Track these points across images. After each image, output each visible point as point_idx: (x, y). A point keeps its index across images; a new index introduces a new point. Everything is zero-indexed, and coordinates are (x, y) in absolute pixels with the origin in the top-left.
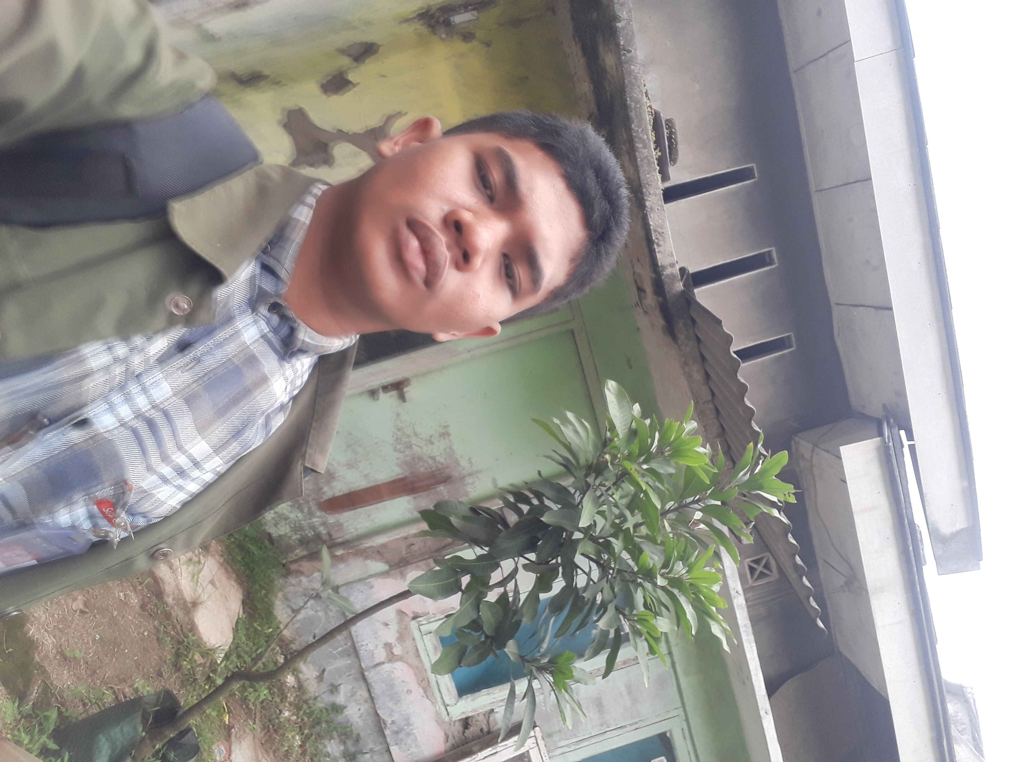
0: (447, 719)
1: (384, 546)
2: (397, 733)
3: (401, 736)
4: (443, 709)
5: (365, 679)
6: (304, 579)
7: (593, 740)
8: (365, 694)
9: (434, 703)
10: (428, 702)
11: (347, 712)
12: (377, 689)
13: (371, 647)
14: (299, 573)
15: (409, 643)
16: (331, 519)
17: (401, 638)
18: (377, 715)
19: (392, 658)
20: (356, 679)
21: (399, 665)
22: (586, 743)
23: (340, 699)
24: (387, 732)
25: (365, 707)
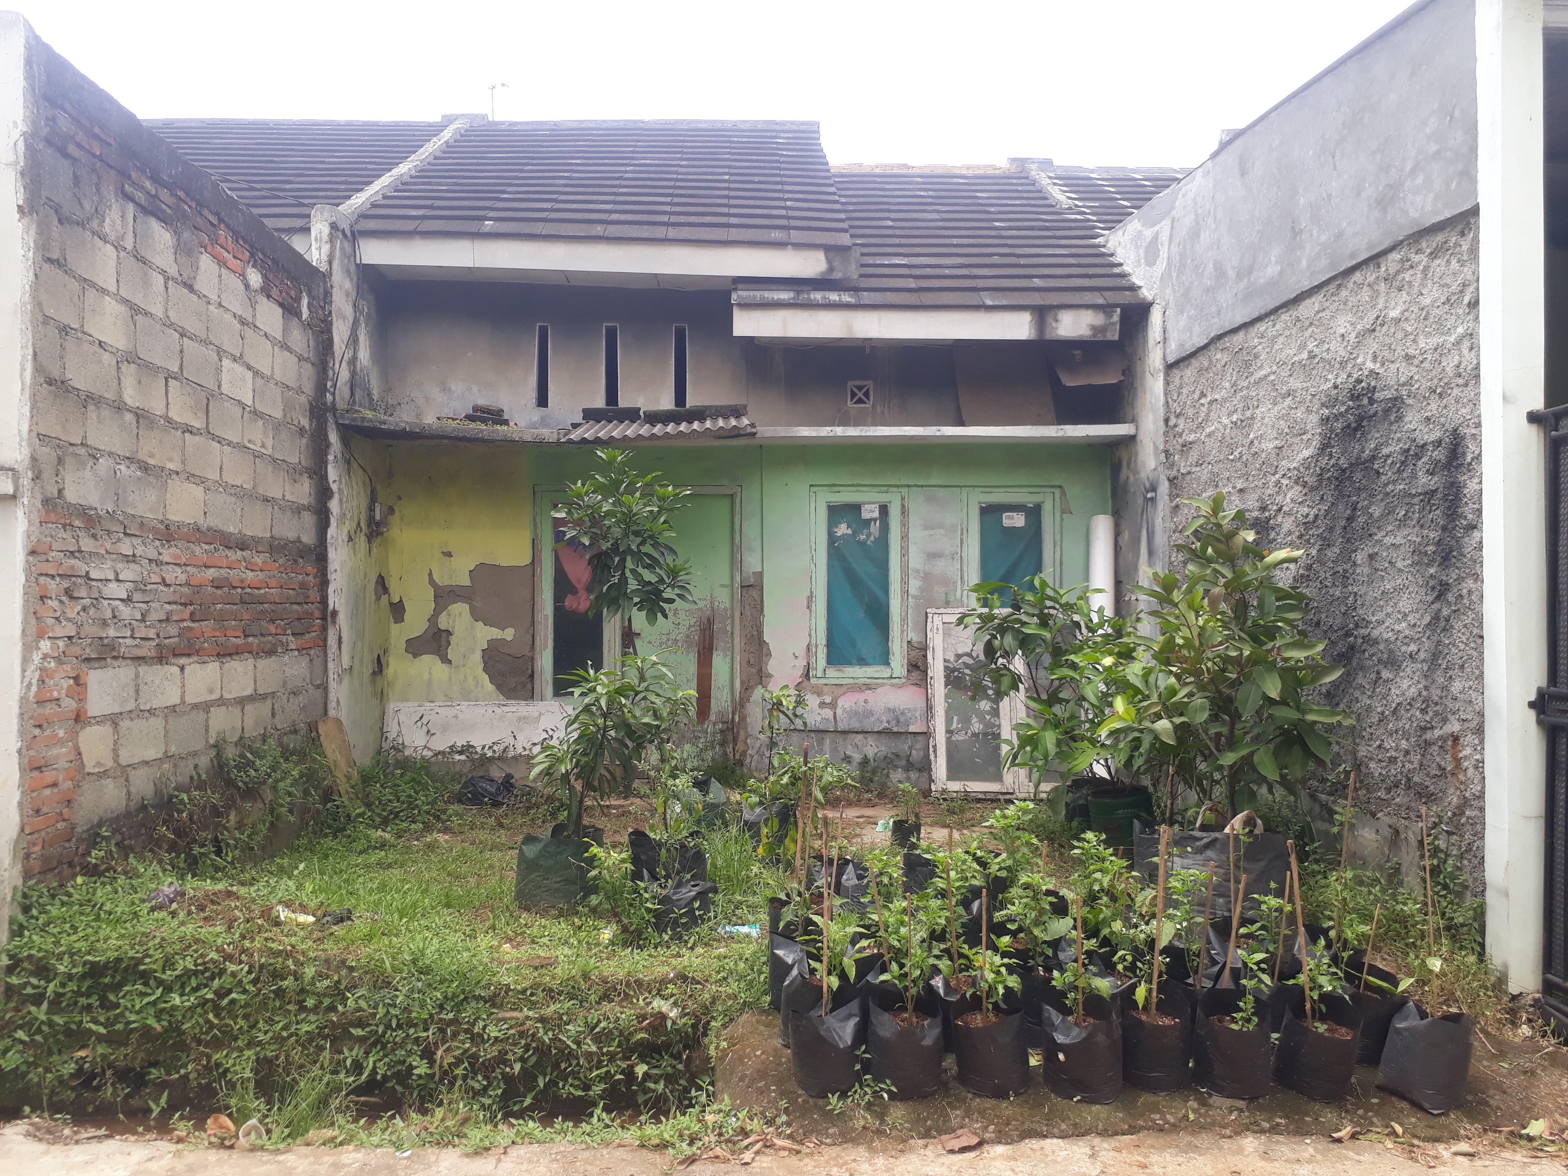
0: (904, 680)
1: (742, 683)
2: (898, 722)
3: (902, 719)
4: (893, 681)
5: (844, 732)
6: (750, 752)
7: (965, 569)
8: (860, 737)
9: (882, 685)
10: (880, 690)
11: (871, 755)
12: (855, 725)
13: (819, 719)
14: (743, 754)
15: (826, 689)
16: (713, 717)
17: (819, 694)
18: (878, 732)
19: (833, 705)
20: (845, 740)
21: (840, 702)
22: (966, 575)
23: (857, 757)
24: (895, 729)
25: (871, 740)
